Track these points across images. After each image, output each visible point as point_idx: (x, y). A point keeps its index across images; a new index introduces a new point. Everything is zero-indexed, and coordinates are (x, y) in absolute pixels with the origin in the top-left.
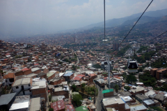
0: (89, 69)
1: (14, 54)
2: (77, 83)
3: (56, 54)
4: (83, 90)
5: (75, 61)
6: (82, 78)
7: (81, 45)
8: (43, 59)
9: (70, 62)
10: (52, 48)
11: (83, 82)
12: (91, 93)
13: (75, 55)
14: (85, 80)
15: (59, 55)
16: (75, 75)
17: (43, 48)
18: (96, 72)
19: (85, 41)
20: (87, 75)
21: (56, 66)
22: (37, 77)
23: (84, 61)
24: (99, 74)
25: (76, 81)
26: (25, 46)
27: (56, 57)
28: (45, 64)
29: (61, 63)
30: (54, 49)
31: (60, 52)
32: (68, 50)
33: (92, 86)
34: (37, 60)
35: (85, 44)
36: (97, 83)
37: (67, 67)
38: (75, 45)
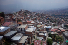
0: (61, 27)
1: (31, 16)
2: (52, 33)
3: (47, 18)
4: (55, 37)
5: (56, 22)
6: (56, 31)
7: (60, 16)
8: (41, 19)
9: (53, 22)
10: (46, 15)
11: (56, 33)
12: (59, 40)
13: (56, 19)
14: (57, 32)
15: (48, 18)
16: (52, 29)
17: (42, 15)
18: (65, 29)
19: (62, 14)
20: (59, 30)
21: (46, 23)
22: (32, 26)
23: (60, 23)
24: (66, 30)
25: (52, 31)
26: (36, 13)
27: (47, 19)
28: (42, 21)
29: (48, 22)
30: (47, 16)
31: (49, 17)
32: (53, 17)
33: (60, 36)
34: (39, 19)
35: (62, 15)
36: (64, 35)
37: (51, 24)
38: (57, 15)
